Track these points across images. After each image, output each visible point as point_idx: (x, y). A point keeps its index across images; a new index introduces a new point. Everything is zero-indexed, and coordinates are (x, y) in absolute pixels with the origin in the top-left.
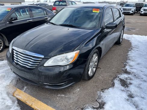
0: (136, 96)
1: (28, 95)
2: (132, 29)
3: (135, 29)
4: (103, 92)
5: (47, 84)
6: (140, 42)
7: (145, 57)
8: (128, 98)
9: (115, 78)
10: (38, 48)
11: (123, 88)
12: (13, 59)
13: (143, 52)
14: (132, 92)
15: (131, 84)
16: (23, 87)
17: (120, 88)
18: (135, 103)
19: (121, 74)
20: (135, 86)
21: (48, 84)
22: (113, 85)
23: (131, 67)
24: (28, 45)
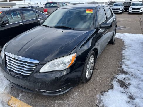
0: (137, 97)
1: (24, 103)
2: (123, 28)
3: (125, 28)
4: (102, 95)
5: (43, 91)
6: (132, 40)
7: (139, 55)
8: (129, 100)
9: (113, 78)
10: (32, 53)
11: (122, 90)
12: (6, 66)
13: (137, 50)
14: (132, 94)
15: (129, 84)
16: (18, 94)
17: (119, 90)
18: (137, 105)
19: (119, 75)
20: (134, 86)
21: (45, 91)
22: (112, 87)
23: (127, 67)
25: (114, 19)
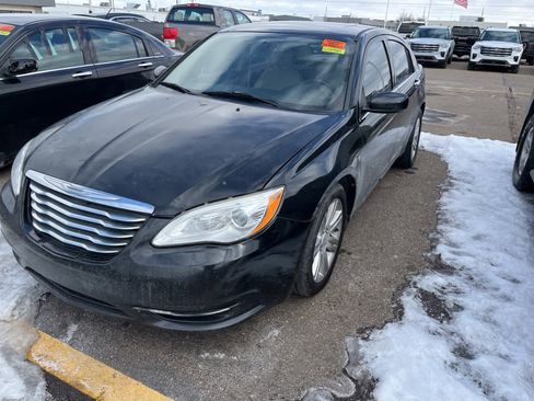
0: (483, 352)
1: (85, 357)
2: (446, 115)
3: (454, 116)
4: (364, 339)
6: (476, 161)
7: (498, 213)
8: (454, 359)
9: (406, 284)
11: (433, 324)
13: (491, 195)
14: (468, 338)
15: (459, 308)
16: (65, 326)
17: (424, 324)
18: (480, 377)
19: (424, 275)
20: (475, 315)
22: (399, 313)
23: (454, 249)
24: (90, 167)
25: (418, 83)
